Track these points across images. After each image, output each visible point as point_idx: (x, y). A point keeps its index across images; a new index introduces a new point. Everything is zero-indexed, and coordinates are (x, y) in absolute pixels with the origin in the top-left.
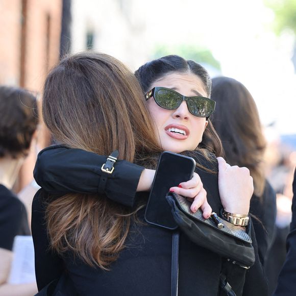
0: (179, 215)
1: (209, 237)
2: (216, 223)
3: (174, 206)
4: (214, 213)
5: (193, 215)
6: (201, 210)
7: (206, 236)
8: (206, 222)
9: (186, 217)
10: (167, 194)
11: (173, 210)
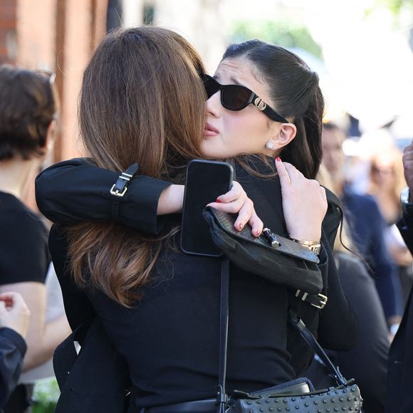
0: (218, 235)
1: (260, 260)
2: (270, 240)
3: (212, 224)
4: (266, 229)
5: (238, 234)
6: (249, 226)
7: (255, 258)
8: (255, 241)
9: (229, 237)
10: (204, 211)
11: (211, 229)
